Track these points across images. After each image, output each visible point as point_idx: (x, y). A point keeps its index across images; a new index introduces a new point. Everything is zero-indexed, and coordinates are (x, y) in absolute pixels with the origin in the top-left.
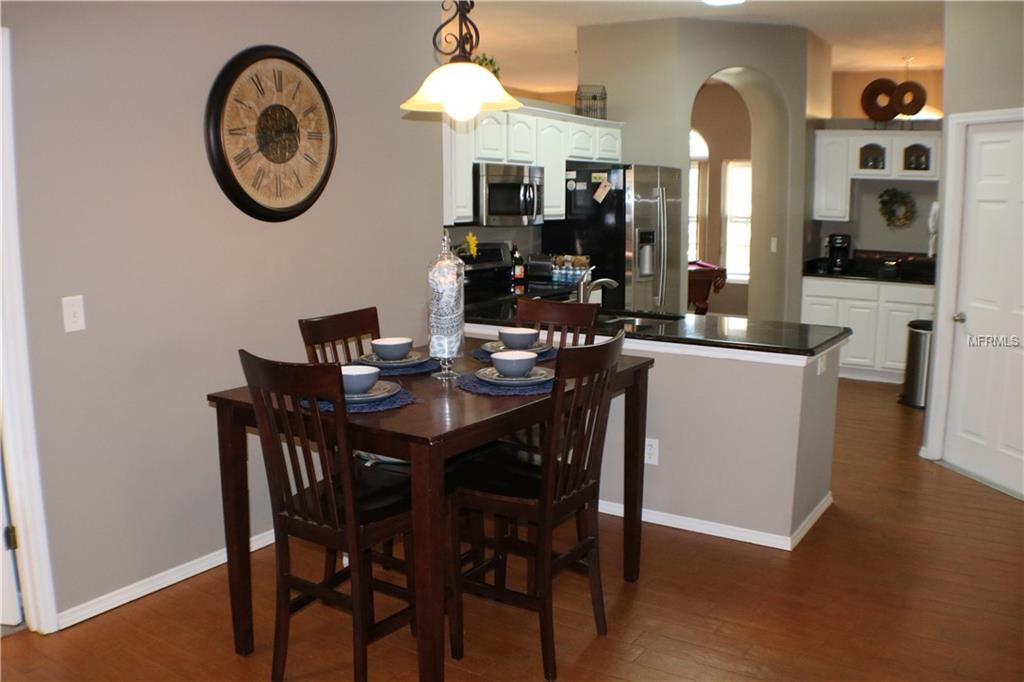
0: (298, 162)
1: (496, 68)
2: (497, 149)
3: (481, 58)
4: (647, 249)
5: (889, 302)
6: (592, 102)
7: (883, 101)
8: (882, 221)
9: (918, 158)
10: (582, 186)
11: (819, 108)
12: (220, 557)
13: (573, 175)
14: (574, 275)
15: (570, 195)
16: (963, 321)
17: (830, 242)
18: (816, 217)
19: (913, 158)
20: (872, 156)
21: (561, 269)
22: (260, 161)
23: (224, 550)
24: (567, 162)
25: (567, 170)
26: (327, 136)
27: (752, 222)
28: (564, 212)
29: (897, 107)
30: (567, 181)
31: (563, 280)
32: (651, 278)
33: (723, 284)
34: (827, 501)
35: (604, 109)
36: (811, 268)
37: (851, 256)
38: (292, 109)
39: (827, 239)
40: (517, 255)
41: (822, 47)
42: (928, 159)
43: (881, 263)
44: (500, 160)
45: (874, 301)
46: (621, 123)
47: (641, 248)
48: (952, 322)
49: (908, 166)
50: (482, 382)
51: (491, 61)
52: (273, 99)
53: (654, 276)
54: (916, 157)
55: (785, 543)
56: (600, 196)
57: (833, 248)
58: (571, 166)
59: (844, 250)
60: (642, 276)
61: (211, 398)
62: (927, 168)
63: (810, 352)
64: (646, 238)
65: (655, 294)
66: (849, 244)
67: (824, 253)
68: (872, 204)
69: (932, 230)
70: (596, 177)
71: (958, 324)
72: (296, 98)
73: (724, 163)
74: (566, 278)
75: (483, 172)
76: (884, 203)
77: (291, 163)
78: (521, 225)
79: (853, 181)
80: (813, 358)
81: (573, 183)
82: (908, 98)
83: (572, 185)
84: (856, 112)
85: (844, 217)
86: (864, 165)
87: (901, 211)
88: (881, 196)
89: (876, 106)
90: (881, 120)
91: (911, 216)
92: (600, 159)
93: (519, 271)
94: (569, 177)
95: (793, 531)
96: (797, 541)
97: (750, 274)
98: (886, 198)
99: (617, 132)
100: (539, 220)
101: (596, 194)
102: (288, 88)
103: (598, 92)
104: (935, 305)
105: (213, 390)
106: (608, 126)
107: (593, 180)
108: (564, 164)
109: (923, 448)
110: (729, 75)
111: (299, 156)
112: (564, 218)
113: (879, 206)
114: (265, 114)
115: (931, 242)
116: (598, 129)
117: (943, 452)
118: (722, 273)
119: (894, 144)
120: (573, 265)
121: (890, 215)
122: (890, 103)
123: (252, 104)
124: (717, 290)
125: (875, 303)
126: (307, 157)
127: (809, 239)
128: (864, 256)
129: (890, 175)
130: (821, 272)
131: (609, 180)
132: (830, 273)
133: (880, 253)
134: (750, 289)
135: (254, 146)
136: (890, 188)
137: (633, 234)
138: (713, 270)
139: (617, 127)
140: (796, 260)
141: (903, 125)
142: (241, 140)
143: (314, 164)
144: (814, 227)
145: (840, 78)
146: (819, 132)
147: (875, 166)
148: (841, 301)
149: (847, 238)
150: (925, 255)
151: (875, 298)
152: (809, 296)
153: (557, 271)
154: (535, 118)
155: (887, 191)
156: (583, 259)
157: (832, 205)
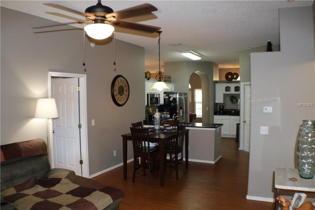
0: (124, 96)
2: (151, 90)
4: (181, 110)
5: (232, 120)
6: (168, 79)
7: (230, 77)
8: (231, 102)
9: (238, 89)
10: (167, 97)
11: (216, 78)
12: (122, 164)
14: (166, 116)
15: (164, 99)
16: (245, 122)
17: (220, 108)
18: (216, 102)
20: (228, 89)
22: (119, 96)
23: (123, 163)
26: (128, 91)
27: (202, 103)
28: (164, 103)
29: (233, 78)
33: (196, 118)
34: (220, 157)
35: (170, 80)
36: (216, 113)
37: (224, 110)
38: (123, 86)
40: (154, 112)
41: (216, 65)
42: (240, 89)
43: (231, 112)
44: (152, 93)
46: (174, 83)
47: (180, 110)
48: (243, 123)
49: (235, 91)
50: (165, 132)
51: (149, 72)
52: (120, 84)
53: (183, 116)
54: (237, 89)
55: (213, 162)
56: (171, 99)
58: (165, 93)
60: (181, 116)
61: (122, 136)
62: (239, 91)
63: (216, 128)
64: (181, 108)
65: (183, 120)
67: (218, 110)
68: (228, 99)
69: (239, 105)
70: (170, 95)
72: (123, 84)
73: (194, 90)
75: (149, 95)
76: (231, 99)
77: (123, 96)
78: (154, 106)
79: (224, 94)
80: (216, 129)
82: (235, 76)
83: (165, 97)
84: (224, 79)
85: (222, 102)
86: (226, 91)
87: (234, 100)
88: (230, 97)
89: (228, 78)
90: (229, 81)
92: (170, 91)
94: (164, 95)
95: (214, 160)
96: (215, 162)
97: (202, 116)
98: (231, 97)
99: (173, 85)
100: (158, 105)
102: (123, 82)
103: (169, 76)
104: (240, 120)
105: (122, 135)
106: (171, 84)
108: (163, 93)
109: (239, 148)
110: (197, 72)
111: (124, 94)
114: (119, 87)
115: (239, 107)
116: (169, 85)
117: (243, 148)
118: (195, 115)
119: (232, 86)
121: (232, 101)
123: (117, 85)
124: (194, 119)
125: (229, 121)
126: (125, 95)
127: (215, 107)
128: (227, 110)
129: (232, 93)
130: (218, 114)
131: (173, 96)
132: (220, 114)
133: (230, 109)
134: (202, 119)
135: (118, 93)
136: (232, 95)
137: (178, 107)
138: (193, 115)
139: (173, 84)
140: (212, 112)
141: (234, 82)
142: (116, 92)
143: (126, 96)
144: (216, 104)
145: (220, 70)
146: (216, 84)
147: (228, 91)
148: (222, 120)
149: (223, 107)
150: (238, 110)
152: (216, 119)
153: (163, 116)
155: (231, 96)
156: (168, 113)
157: (220, 99)
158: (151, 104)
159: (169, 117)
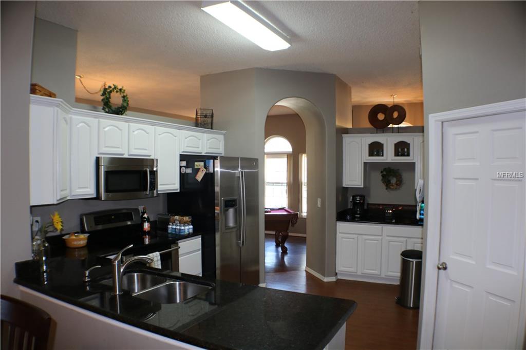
1: (125, 94)
2: (119, 147)
3: (113, 87)
4: (231, 210)
5: (388, 236)
6: (205, 119)
7: (381, 117)
8: (383, 186)
10: (189, 171)
13: (184, 163)
14: (180, 229)
15: (182, 176)
16: (445, 268)
17: (353, 199)
18: (344, 185)
19: (400, 150)
20: (375, 149)
21: (173, 225)
24: (180, 155)
25: (180, 161)
28: (179, 188)
29: (389, 120)
30: (181, 167)
31: (174, 232)
32: (235, 230)
35: (211, 123)
36: (342, 216)
37: (366, 207)
39: (352, 197)
40: (146, 216)
41: (345, 88)
42: (408, 149)
43: (383, 211)
44: (123, 155)
45: (380, 236)
47: (226, 209)
48: (437, 269)
49: (397, 154)
51: (121, 90)
53: (237, 227)
54: (402, 149)
57: (354, 203)
58: (183, 157)
59: (362, 205)
60: (227, 229)
62: (408, 155)
64: (230, 204)
65: (238, 239)
66: (364, 201)
67: (350, 206)
68: (377, 177)
69: (419, 199)
70: (197, 165)
71: (442, 271)
73: (300, 155)
74: (175, 231)
75: (102, 163)
76: (383, 176)
79: (365, 164)
81: (184, 168)
82: (396, 115)
83: (183, 170)
84: (367, 124)
85: (361, 185)
86: (371, 154)
87: (394, 181)
88: (382, 172)
89: (377, 120)
90: (380, 128)
91: (400, 183)
92: (207, 153)
93: (146, 226)
94: (182, 165)
98: (385, 173)
99: (221, 137)
100: (152, 194)
101: (198, 176)
106: (214, 133)
107: (196, 167)
108: (179, 156)
112: (179, 191)
113: (381, 177)
118: (296, 216)
119: (388, 141)
120: (180, 223)
121: (387, 184)
122: (385, 118)
125: (380, 238)
127: (340, 198)
128: (374, 207)
129: (387, 160)
130: (348, 218)
131: (205, 167)
132: (353, 220)
133: (383, 205)
136: (387, 167)
138: (291, 214)
139: (221, 134)
140: (332, 211)
141: (393, 131)
144: (343, 192)
146: (344, 136)
147: (378, 155)
148: (359, 236)
149: (363, 197)
151: (381, 234)
152: (341, 234)
153: (171, 226)
154: (153, 127)
155: (385, 169)
156: (186, 219)
157: (353, 177)
158: (107, 190)
159: (191, 231)
